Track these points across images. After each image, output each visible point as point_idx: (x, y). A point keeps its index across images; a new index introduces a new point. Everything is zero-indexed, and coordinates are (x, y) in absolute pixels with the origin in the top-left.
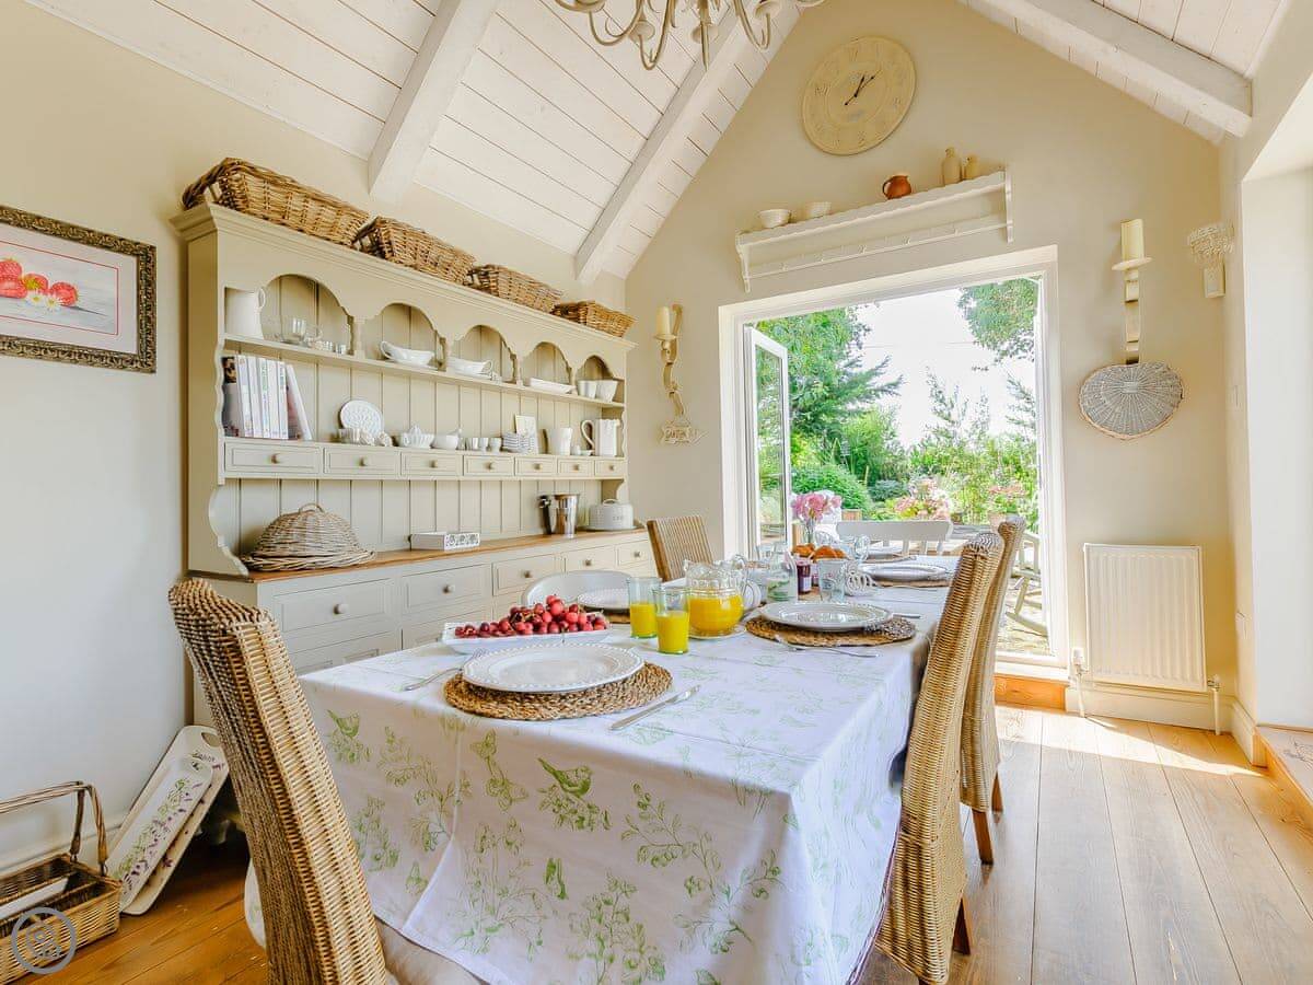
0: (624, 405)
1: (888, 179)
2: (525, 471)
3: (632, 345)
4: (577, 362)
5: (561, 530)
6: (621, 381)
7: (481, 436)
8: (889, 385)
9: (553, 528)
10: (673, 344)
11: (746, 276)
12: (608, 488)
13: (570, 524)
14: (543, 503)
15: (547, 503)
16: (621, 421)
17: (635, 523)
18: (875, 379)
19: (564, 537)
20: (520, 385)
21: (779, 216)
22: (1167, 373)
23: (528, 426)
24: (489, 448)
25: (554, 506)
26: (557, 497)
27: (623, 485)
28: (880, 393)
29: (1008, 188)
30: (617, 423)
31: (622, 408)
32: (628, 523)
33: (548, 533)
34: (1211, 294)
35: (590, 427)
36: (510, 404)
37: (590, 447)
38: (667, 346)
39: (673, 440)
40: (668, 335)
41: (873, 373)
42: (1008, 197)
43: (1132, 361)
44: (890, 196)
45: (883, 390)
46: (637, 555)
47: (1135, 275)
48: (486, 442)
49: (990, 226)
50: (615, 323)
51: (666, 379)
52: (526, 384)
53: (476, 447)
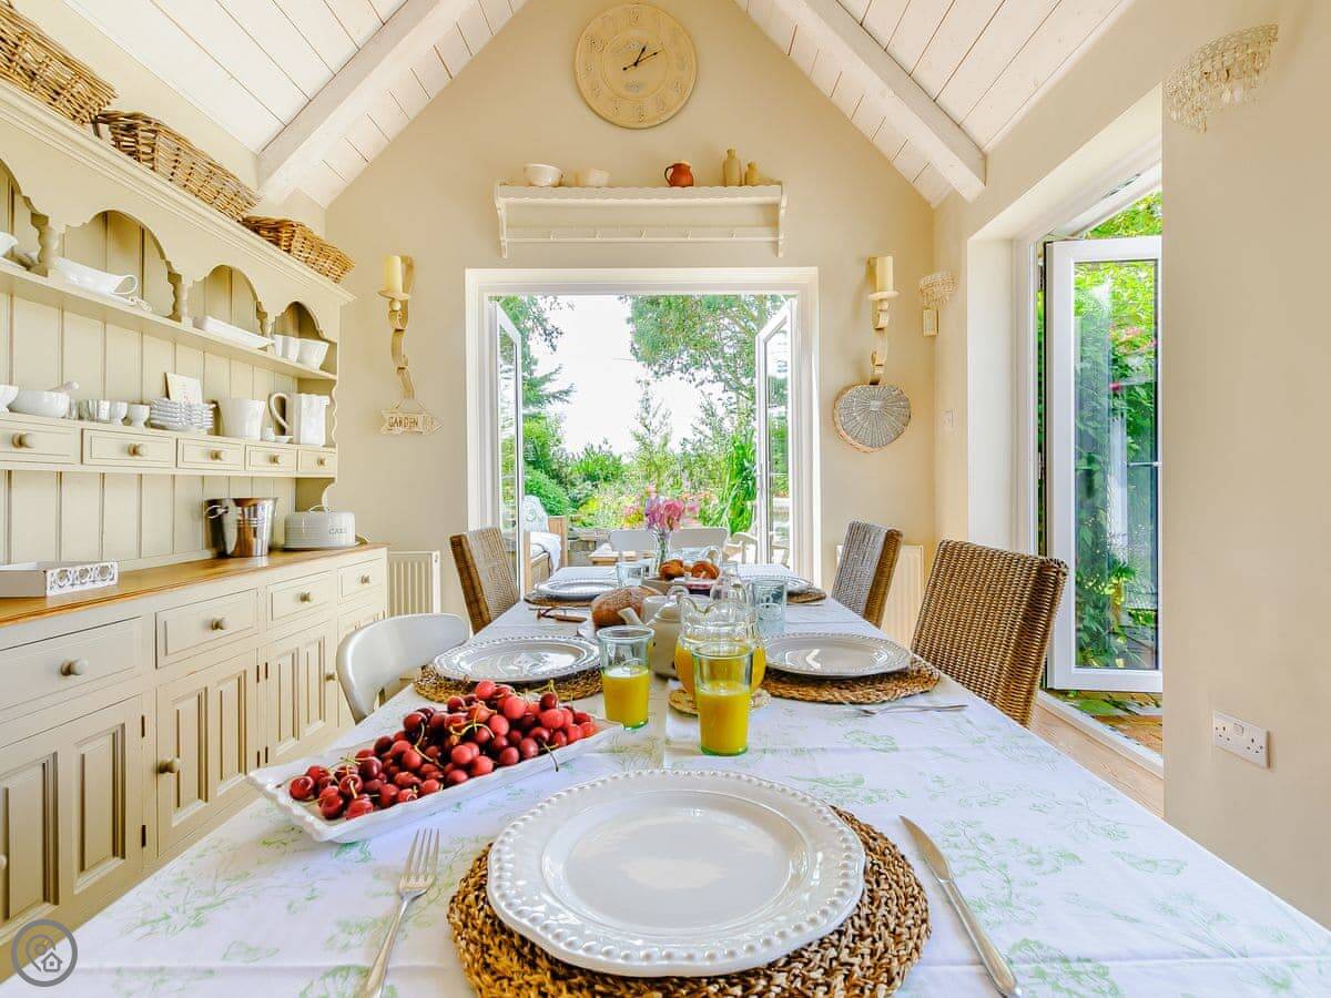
0: (336, 377)
1: (670, 165)
2: (195, 460)
3: (349, 297)
4: (276, 308)
5: (244, 551)
6: (332, 345)
7: (113, 401)
8: (561, 392)
9: (231, 548)
10: (405, 304)
11: (505, 239)
12: (308, 492)
13: (260, 543)
14: (213, 512)
15: (220, 511)
16: (331, 398)
17: (357, 539)
18: (547, 385)
19: (250, 563)
20: (186, 324)
21: (549, 174)
22: (901, 397)
23: (188, 391)
24: (127, 420)
25: (232, 518)
26: (239, 502)
27: (332, 485)
28: (551, 399)
29: (784, 204)
30: (326, 400)
31: (333, 382)
32: (348, 538)
33: (222, 555)
34: (928, 332)
35: (282, 404)
36: (158, 356)
37: (282, 431)
38: (398, 306)
39: (398, 430)
40: (400, 295)
41: (546, 379)
42: (782, 212)
43: (874, 383)
44: (673, 182)
45: (554, 397)
46: (365, 580)
47: (886, 306)
48: (123, 409)
49: (762, 237)
50: (329, 260)
51: (395, 351)
52: (198, 324)
53: (104, 415)
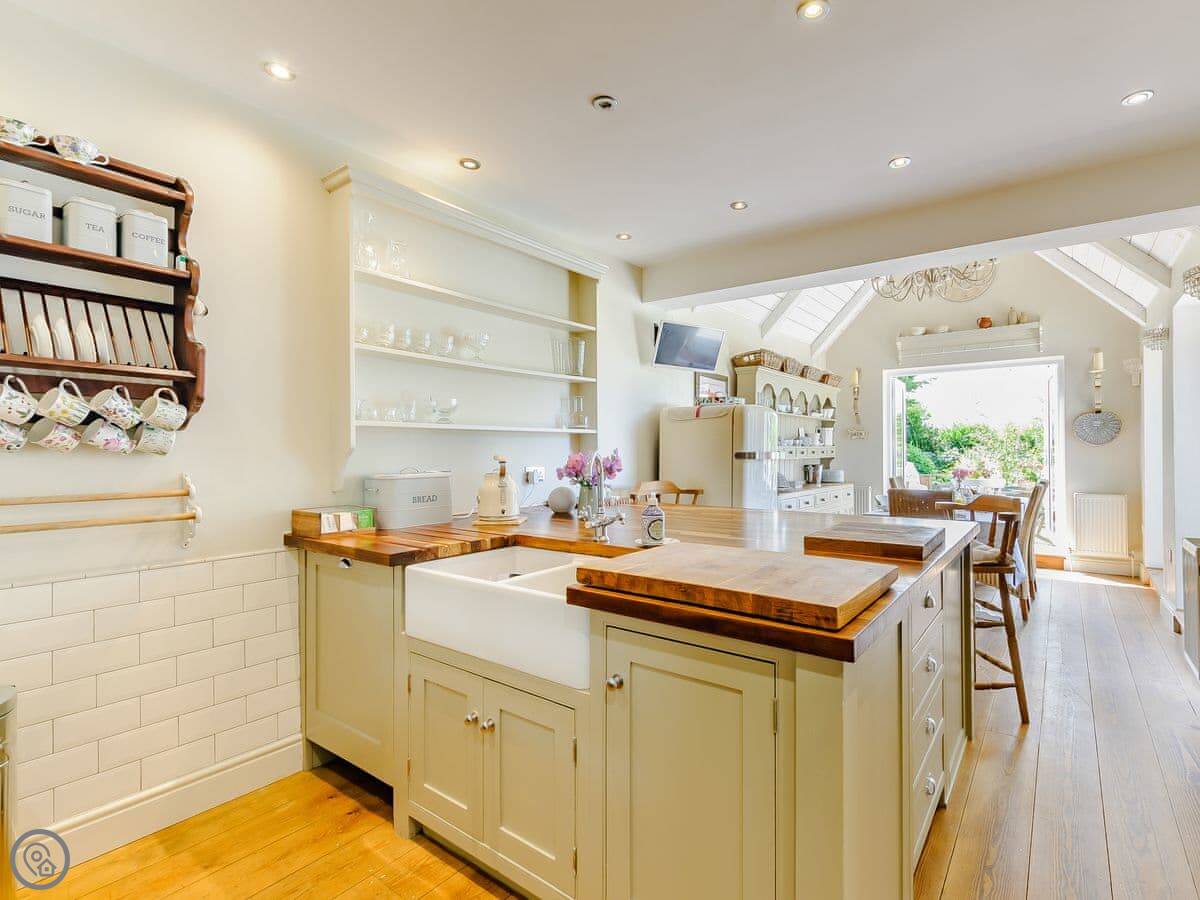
0: (836, 420)
1: (980, 318)
3: (841, 391)
5: (815, 482)
6: (836, 409)
9: (812, 480)
10: (859, 389)
11: (900, 357)
12: (826, 462)
13: (819, 479)
14: (805, 469)
15: (808, 469)
16: (834, 428)
17: (843, 479)
19: (815, 485)
21: (921, 330)
22: (1114, 418)
25: (810, 471)
26: (811, 466)
27: (833, 461)
29: (1041, 329)
31: (834, 422)
33: (808, 482)
38: (856, 390)
39: (854, 437)
40: (857, 385)
42: (1041, 333)
43: (1098, 412)
44: (981, 327)
46: (849, 495)
47: (1099, 376)
49: (1031, 344)
51: (855, 407)
